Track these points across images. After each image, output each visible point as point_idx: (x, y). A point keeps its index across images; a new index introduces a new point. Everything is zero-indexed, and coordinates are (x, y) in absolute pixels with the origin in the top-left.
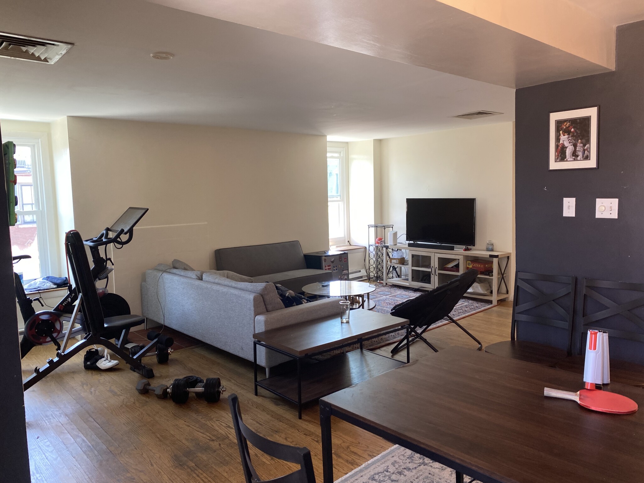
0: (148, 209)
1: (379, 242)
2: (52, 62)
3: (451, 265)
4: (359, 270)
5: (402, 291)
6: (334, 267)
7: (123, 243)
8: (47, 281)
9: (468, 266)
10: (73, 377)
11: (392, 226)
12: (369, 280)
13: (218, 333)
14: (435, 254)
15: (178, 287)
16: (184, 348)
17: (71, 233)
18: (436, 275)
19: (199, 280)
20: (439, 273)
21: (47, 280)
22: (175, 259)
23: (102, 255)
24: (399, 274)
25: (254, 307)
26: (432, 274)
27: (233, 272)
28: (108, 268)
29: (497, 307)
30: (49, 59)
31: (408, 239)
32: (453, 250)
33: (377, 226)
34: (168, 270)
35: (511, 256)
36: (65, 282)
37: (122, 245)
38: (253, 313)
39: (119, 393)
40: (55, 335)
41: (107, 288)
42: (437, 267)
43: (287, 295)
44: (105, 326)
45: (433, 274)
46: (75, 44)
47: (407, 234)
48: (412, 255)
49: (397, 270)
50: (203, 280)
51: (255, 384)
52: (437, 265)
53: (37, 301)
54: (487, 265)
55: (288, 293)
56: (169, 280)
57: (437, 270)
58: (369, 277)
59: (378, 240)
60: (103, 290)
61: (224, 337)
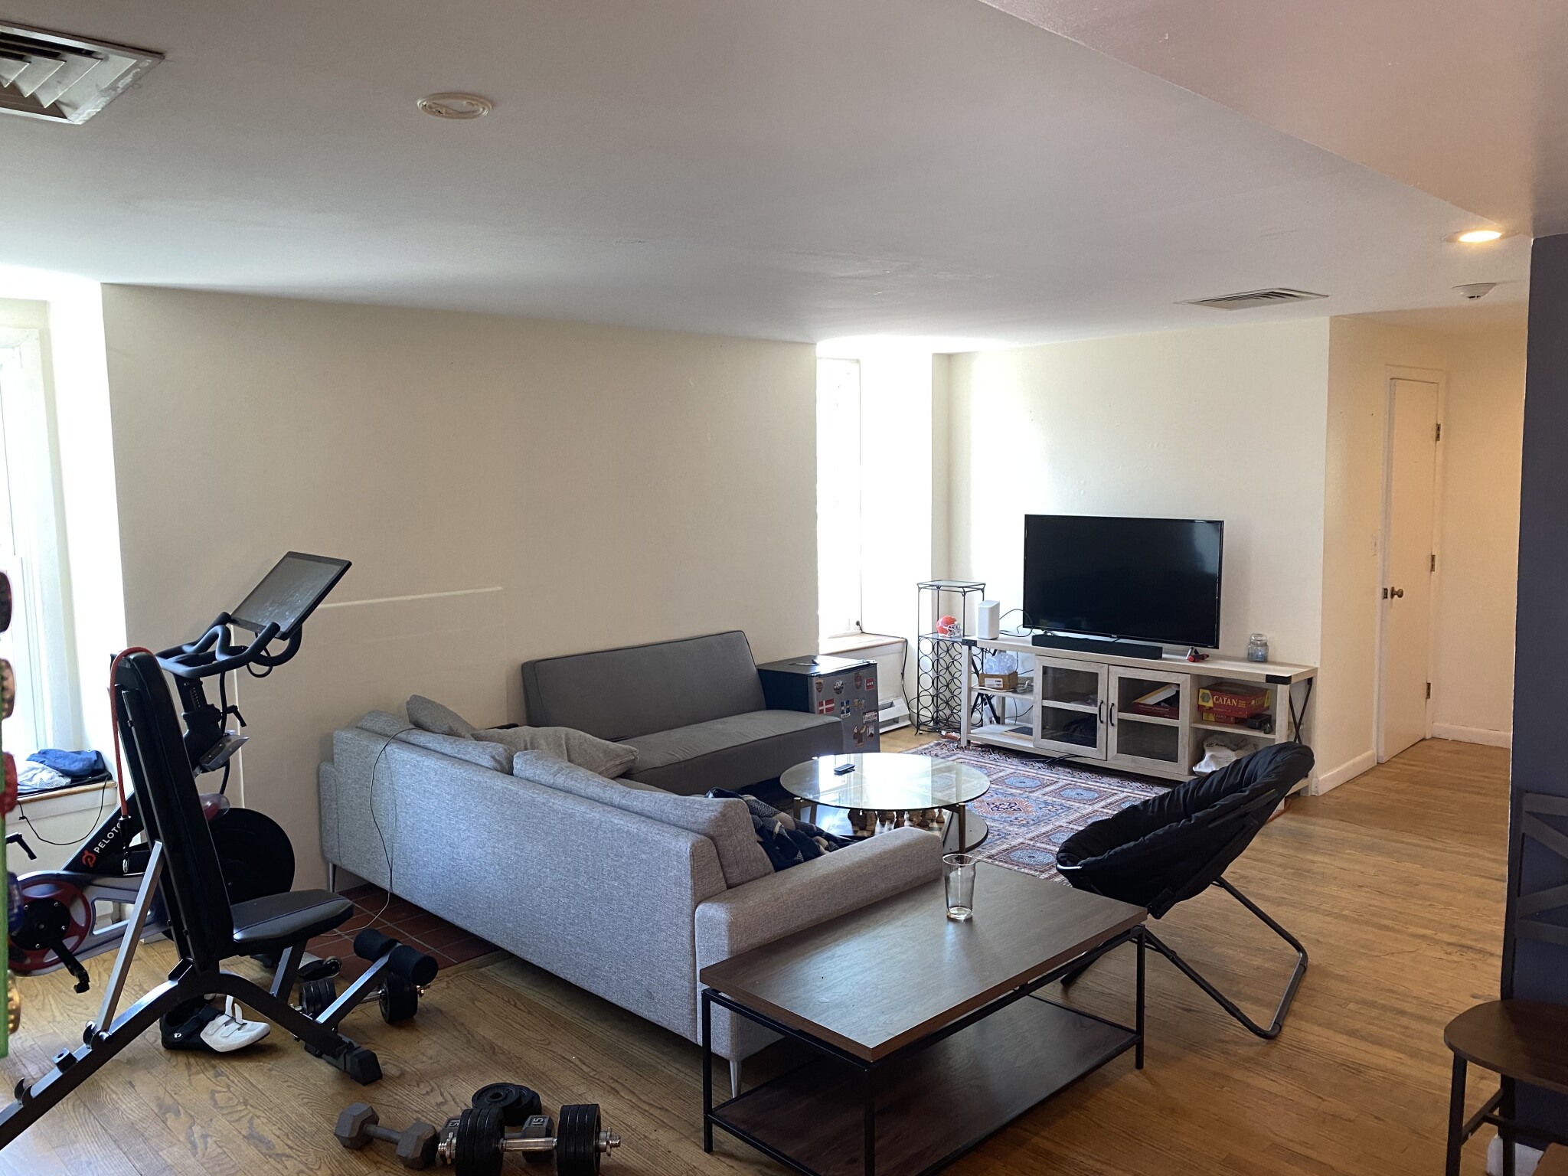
0: (350, 564)
1: (947, 628)
2: (77, 118)
3: (1152, 699)
4: (889, 701)
5: (1014, 763)
6: (842, 704)
7: (272, 662)
8: (42, 765)
9: (1201, 703)
10: (130, 1083)
11: (982, 587)
12: (918, 729)
13: (569, 938)
14: (1110, 667)
15: (437, 791)
16: (454, 964)
17: (129, 660)
18: (1113, 725)
19: (502, 771)
20: (1119, 720)
21: (42, 762)
22: (415, 696)
23: (212, 698)
24: (998, 713)
25: (693, 877)
26: (1102, 722)
27: (582, 733)
28: (228, 734)
29: (1284, 815)
30: (67, 105)
31: (1027, 623)
32: (1159, 657)
33: (938, 587)
34: (402, 736)
35: (1316, 676)
36: (96, 768)
37: (267, 668)
38: (688, 894)
39: (280, 1148)
40: (69, 943)
41: (224, 794)
42: (1116, 704)
43: (777, 829)
44: (237, 936)
45: (1104, 720)
46: (168, 57)
47: (1024, 610)
48: (1043, 667)
49: (994, 701)
50: (515, 772)
51: (706, 1118)
52: (1114, 698)
53: (16, 843)
54: (1253, 702)
55: (779, 823)
56: (408, 766)
57: (1115, 710)
58: (918, 721)
59: (942, 623)
60: (216, 801)
61: (587, 954)
